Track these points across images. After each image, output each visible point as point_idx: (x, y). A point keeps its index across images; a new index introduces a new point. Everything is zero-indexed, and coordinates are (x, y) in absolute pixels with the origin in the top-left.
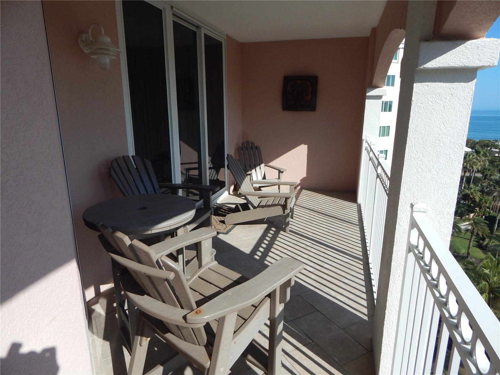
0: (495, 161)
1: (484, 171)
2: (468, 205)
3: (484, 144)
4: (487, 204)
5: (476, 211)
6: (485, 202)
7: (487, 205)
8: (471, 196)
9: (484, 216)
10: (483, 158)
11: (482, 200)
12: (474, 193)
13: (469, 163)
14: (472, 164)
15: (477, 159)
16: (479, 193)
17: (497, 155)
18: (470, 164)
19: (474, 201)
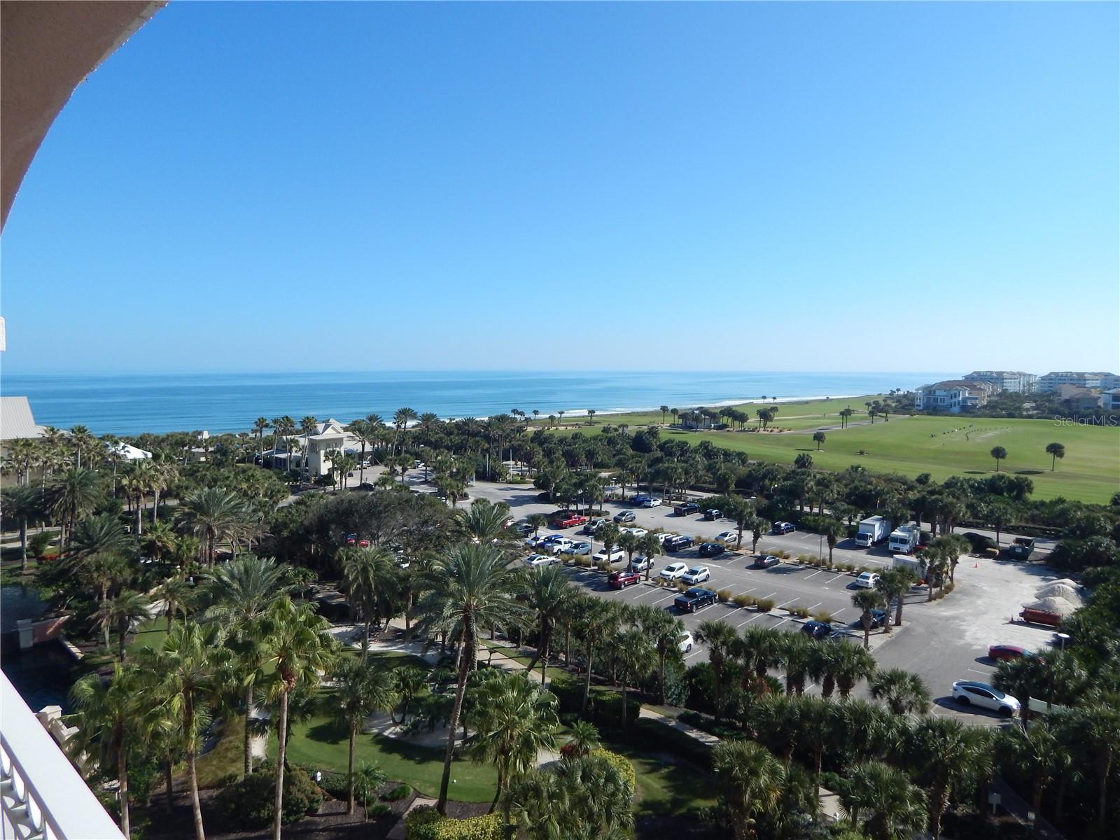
0: (198, 471)
1: (179, 491)
2: (158, 564)
3: (177, 440)
4: (191, 552)
5: (175, 571)
6: (187, 549)
7: (193, 553)
8: (159, 544)
9: (191, 578)
10: (167, 466)
11: (181, 546)
12: (162, 536)
13: (142, 479)
14: (149, 481)
15: (156, 470)
16: (172, 536)
17: (203, 459)
18: (144, 481)
19: (166, 554)
